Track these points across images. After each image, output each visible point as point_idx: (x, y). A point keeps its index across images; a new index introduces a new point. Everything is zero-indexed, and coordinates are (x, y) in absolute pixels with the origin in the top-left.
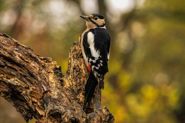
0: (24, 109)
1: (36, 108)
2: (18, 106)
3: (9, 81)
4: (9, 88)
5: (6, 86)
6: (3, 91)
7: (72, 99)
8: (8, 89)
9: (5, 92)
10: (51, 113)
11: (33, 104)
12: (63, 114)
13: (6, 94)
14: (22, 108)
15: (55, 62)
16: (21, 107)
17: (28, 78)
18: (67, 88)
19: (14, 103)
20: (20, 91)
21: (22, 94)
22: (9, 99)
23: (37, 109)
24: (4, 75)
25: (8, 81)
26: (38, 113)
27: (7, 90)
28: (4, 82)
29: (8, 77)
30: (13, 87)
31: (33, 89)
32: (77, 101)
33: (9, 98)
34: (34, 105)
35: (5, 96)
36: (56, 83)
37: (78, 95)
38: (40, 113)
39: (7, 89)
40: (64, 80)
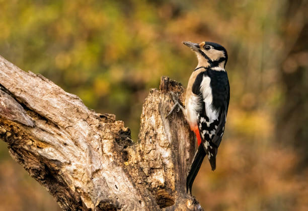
0: (64, 198)
1: (81, 197)
2: (56, 192)
3: (40, 152)
4: (41, 162)
5: (36, 160)
6: (32, 168)
7: (139, 183)
8: (40, 164)
9: (35, 169)
10: (102, 206)
11: (76, 190)
12: (120, 207)
13: (37, 173)
14: (62, 197)
15: (121, 121)
16: (61, 195)
17: (70, 147)
18: (132, 165)
19: (50, 189)
20: (57, 168)
21: (59, 173)
22: (42, 182)
23: (83, 199)
24: (33, 141)
25: (38, 152)
26: (85, 205)
27: (38, 167)
28: (33, 154)
29: (40, 146)
30: (47, 161)
31: (76, 165)
32: (147, 186)
33: (42, 180)
34: (78, 192)
35: (35, 177)
36: (114, 156)
37: (150, 177)
38: (87, 205)
39: (38, 165)
40: (129, 152)
